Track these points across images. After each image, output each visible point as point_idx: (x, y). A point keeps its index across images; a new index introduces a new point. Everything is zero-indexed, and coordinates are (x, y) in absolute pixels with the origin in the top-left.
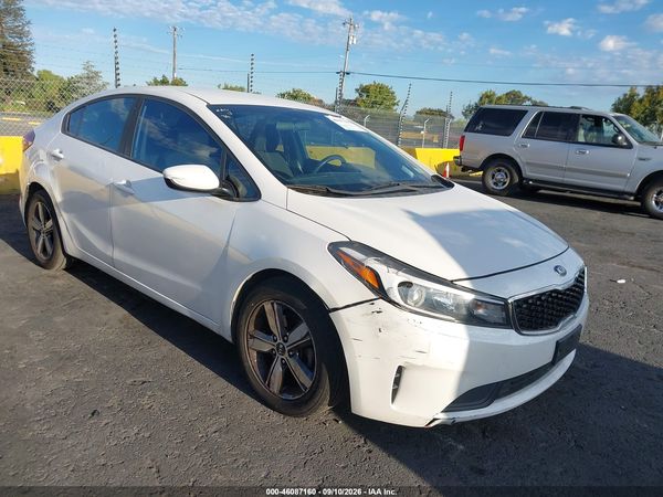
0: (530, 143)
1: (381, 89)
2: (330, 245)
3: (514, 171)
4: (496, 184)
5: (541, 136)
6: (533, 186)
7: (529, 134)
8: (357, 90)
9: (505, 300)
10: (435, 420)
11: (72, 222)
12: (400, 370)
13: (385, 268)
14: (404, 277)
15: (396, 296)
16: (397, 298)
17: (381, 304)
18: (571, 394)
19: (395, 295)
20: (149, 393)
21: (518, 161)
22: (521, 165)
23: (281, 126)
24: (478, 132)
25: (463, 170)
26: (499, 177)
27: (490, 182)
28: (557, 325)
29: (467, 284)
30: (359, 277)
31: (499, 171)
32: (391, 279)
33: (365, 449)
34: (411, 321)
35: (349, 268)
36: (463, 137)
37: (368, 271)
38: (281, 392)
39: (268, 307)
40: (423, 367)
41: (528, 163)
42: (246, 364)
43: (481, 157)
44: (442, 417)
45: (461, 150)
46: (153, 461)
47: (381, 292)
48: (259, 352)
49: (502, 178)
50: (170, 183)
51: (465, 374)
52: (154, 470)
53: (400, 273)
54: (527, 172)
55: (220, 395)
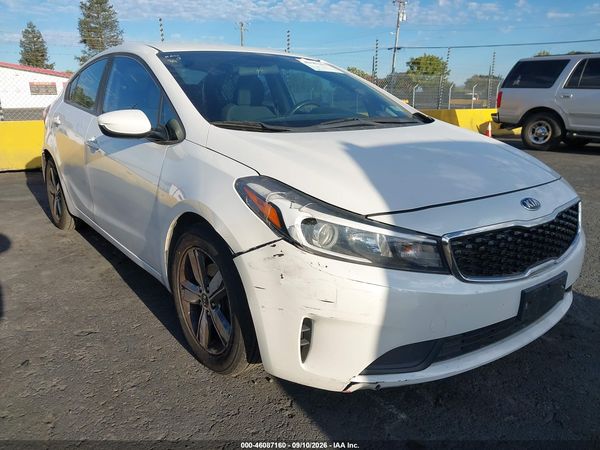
0: (573, 93)
1: (431, 60)
2: (239, 180)
3: (555, 124)
4: (536, 139)
5: (585, 85)
6: (577, 138)
7: (572, 84)
8: (408, 63)
9: (438, 238)
10: (352, 383)
11: (69, 184)
12: (308, 323)
13: (288, 203)
14: (307, 213)
15: (299, 236)
16: (301, 239)
17: (283, 245)
18: (566, 356)
19: (298, 234)
20: (88, 344)
21: (560, 113)
22: (564, 118)
23: (244, 71)
24: (516, 86)
25: (502, 127)
26: (540, 131)
27: (530, 138)
28: (524, 270)
29: (387, 219)
30: (261, 215)
31: (540, 125)
32: (294, 216)
33: (288, 413)
34: (315, 265)
35: (253, 207)
36: (500, 94)
37: (270, 208)
38: (209, 347)
39: (191, 255)
40: (331, 320)
41: (571, 114)
42: (180, 316)
43: (520, 112)
44: (362, 381)
45: (498, 106)
46: (54, 415)
47: (282, 231)
48: (191, 304)
49: (544, 132)
50: (104, 130)
51: (385, 330)
52: (50, 425)
53: (304, 208)
54: (570, 124)
55: (157, 348)
